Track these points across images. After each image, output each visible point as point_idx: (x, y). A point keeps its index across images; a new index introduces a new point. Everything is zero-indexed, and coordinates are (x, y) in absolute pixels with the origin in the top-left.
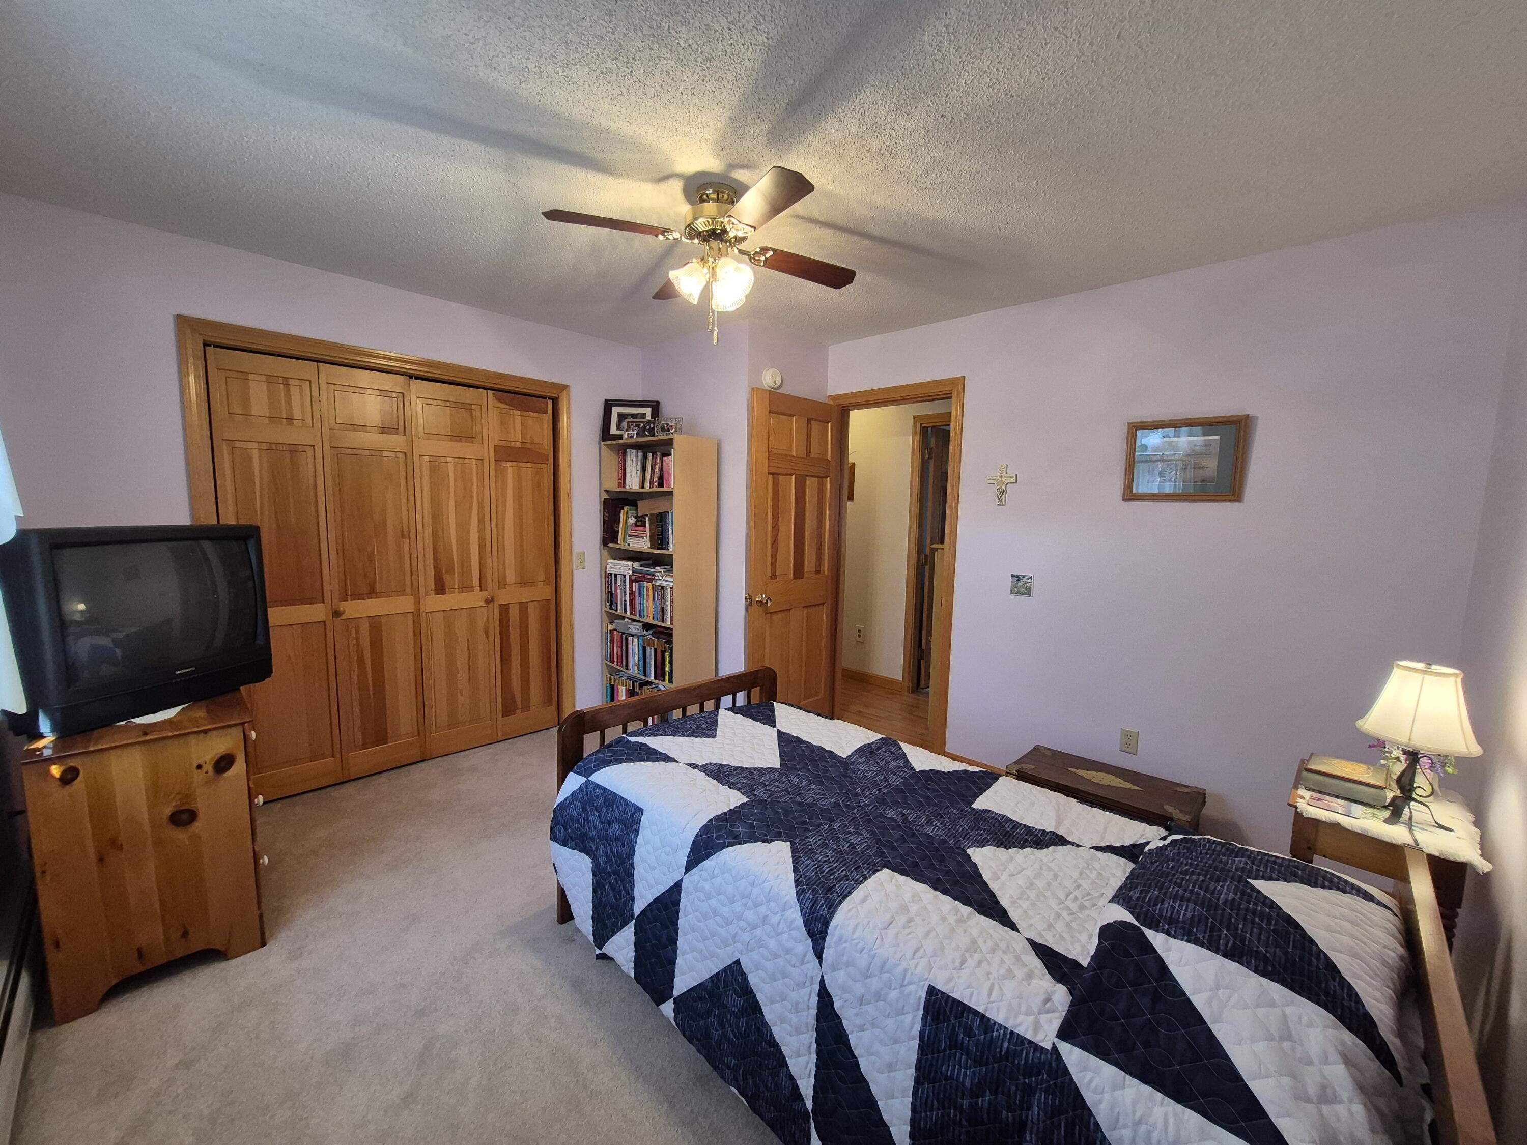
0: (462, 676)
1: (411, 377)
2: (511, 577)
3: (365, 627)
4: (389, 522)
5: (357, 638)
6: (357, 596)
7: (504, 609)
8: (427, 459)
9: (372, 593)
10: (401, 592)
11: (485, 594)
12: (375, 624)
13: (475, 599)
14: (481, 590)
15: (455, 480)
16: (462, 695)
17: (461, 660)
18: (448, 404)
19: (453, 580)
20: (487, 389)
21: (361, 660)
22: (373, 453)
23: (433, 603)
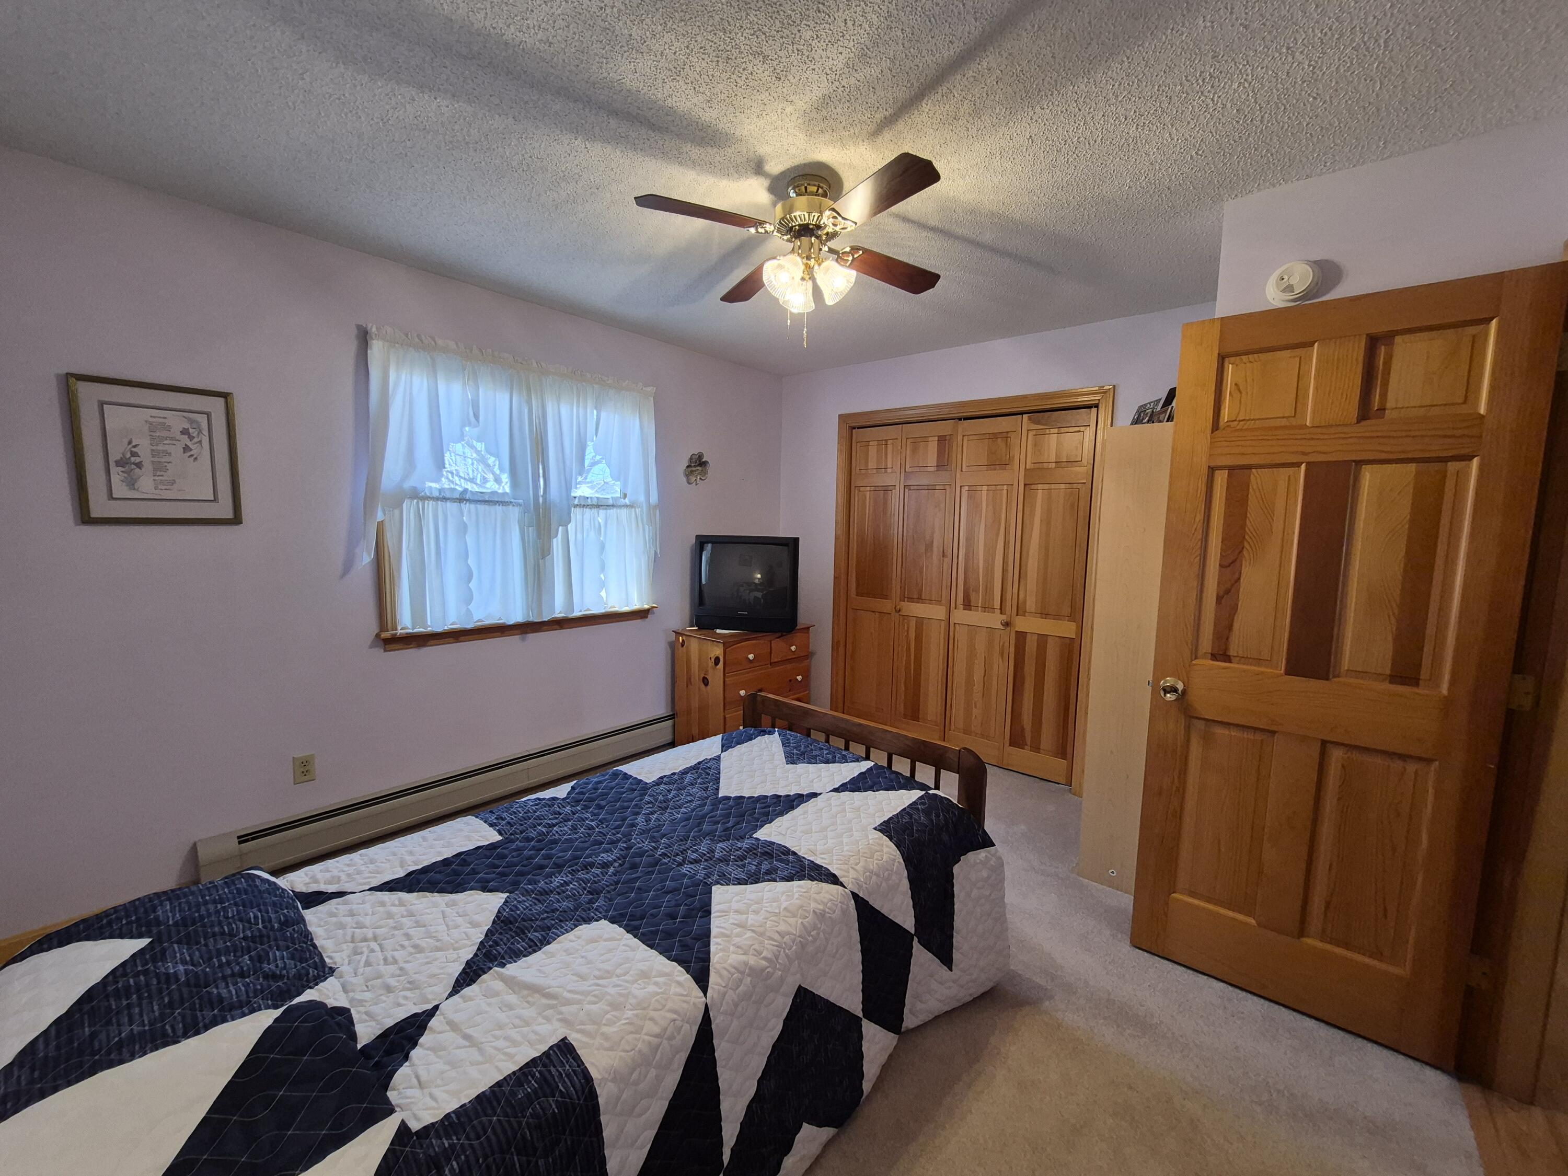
0: (978, 688)
1: (960, 419)
2: (1031, 604)
3: (913, 624)
4: (935, 544)
5: (908, 631)
6: (911, 600)
7: (1021, 636)
8: (967, 488)
9: (920, 599)
10: (939, 602)
11: (1004, 617)
12: (920, 622)
13: (995, 620)
14: (1001, 613)
15: (987, 505)
16: (976, 707)
17: (978, 676)
18: (987, 436)
19: (978, 599)
20: (1022, 413)
21: (908, 649)
22: (930, 488)
23: (960, 616)
